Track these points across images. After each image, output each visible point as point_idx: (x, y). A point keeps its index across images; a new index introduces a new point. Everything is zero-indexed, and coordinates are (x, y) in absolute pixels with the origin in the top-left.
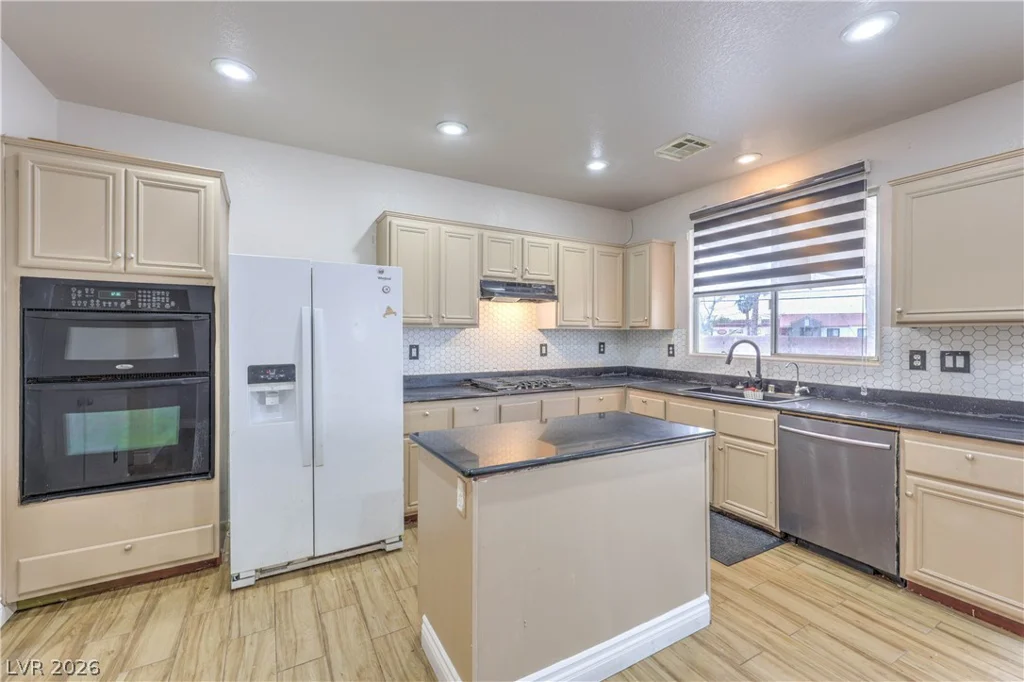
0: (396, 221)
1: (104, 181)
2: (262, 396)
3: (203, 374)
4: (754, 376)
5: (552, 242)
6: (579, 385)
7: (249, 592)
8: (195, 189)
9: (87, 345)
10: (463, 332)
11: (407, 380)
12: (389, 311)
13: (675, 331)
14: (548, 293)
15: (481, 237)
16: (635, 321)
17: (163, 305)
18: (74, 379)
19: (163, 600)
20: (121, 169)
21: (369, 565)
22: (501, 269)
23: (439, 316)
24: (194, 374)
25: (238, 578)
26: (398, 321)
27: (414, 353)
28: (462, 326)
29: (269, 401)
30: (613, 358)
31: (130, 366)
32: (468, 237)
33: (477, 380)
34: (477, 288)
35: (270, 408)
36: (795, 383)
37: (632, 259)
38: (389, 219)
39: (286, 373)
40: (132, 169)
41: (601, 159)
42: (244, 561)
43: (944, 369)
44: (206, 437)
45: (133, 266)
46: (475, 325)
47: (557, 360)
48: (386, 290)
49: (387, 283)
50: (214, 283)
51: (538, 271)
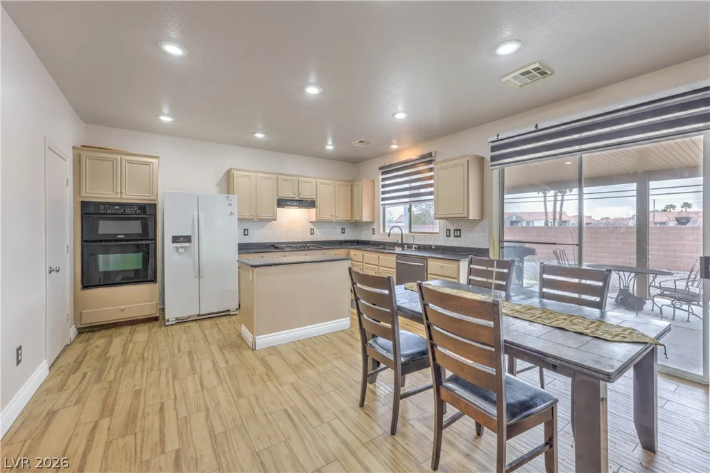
0: (236, 173)
1: (112, 163)
2: (177, 248)
3: (152, 240)
4: (400, 242)
5: (313, 180)
6: (327, 247)
7: (173, 326)
8: (148, 164)
9: (106, 228)
10: (270, 223)
11: (240, 245)
12: (231, 214)
13: (375, 222)
14: (311, 204)
15: (277, 179)
16: (356, 218)
17: (136, 211)
18: (101, 241)
19: (138, 329)
20: (118, 157)
21: (224, 320)
22: (287, 193)
23: (257, 215)
24: (148, 240)
25: (168, 321)
26: (235, 218)
27: (246, 233)
28: (270, 220)
29: (180, 250)
30: (349, 235)
31: (123, 236)
32: (271, 179)
33: (276, 246)
34: (276, 202)
35: (181, 253)
36: (413, 244)
37: (355, 188)
38: (233, 171)
39: (188, 239)
40: (124, 157)
41: (331, 145)
42: (171, 314)
43: (455, 236)
44: (153, 265)
45: (124, 196)
46: (275, 220)
47: (320, 236)
48: (230, 205)
49: (230, 202)
50: (156, 202)
51: (307, 194)
